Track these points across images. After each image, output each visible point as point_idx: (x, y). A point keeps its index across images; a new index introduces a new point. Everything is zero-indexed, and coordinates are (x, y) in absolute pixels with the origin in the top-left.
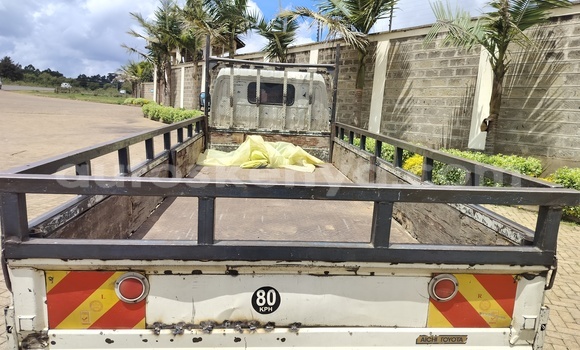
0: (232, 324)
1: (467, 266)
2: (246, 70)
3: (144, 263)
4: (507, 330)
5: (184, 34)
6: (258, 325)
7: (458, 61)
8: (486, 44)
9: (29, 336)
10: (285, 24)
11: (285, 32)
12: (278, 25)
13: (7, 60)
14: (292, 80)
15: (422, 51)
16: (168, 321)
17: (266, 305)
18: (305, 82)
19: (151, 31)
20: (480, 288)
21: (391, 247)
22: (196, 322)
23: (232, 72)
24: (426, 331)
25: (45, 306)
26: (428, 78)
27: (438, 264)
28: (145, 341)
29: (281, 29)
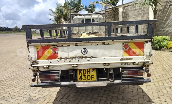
0: (77, 57)
1: (131, 40)
2: (80, 16)
3: (57, 43)
4: (143, 56)
5: (64, 13)
6: (83, 57)
7: (143, 11)
8: (150, 4)
9: (34, 61)
10: (92, 6)
11: (92, 9)
12: (90, 7)
13: (16, 27)
14: (94, 18)
15: (132, 9)
16: (63, 57)
17: (84, 52)
18: (97, 18)
19: (55, 13)
20: (135, 46)
21: (112, 36)
22: (69, 57)
23: (77, 17)
24: (123, 57)
25: (36, 55)
26: (135, 17)
27: (124, 40)
28: (58, 62)
29: (91, 8)
